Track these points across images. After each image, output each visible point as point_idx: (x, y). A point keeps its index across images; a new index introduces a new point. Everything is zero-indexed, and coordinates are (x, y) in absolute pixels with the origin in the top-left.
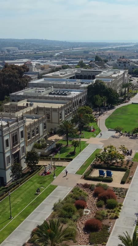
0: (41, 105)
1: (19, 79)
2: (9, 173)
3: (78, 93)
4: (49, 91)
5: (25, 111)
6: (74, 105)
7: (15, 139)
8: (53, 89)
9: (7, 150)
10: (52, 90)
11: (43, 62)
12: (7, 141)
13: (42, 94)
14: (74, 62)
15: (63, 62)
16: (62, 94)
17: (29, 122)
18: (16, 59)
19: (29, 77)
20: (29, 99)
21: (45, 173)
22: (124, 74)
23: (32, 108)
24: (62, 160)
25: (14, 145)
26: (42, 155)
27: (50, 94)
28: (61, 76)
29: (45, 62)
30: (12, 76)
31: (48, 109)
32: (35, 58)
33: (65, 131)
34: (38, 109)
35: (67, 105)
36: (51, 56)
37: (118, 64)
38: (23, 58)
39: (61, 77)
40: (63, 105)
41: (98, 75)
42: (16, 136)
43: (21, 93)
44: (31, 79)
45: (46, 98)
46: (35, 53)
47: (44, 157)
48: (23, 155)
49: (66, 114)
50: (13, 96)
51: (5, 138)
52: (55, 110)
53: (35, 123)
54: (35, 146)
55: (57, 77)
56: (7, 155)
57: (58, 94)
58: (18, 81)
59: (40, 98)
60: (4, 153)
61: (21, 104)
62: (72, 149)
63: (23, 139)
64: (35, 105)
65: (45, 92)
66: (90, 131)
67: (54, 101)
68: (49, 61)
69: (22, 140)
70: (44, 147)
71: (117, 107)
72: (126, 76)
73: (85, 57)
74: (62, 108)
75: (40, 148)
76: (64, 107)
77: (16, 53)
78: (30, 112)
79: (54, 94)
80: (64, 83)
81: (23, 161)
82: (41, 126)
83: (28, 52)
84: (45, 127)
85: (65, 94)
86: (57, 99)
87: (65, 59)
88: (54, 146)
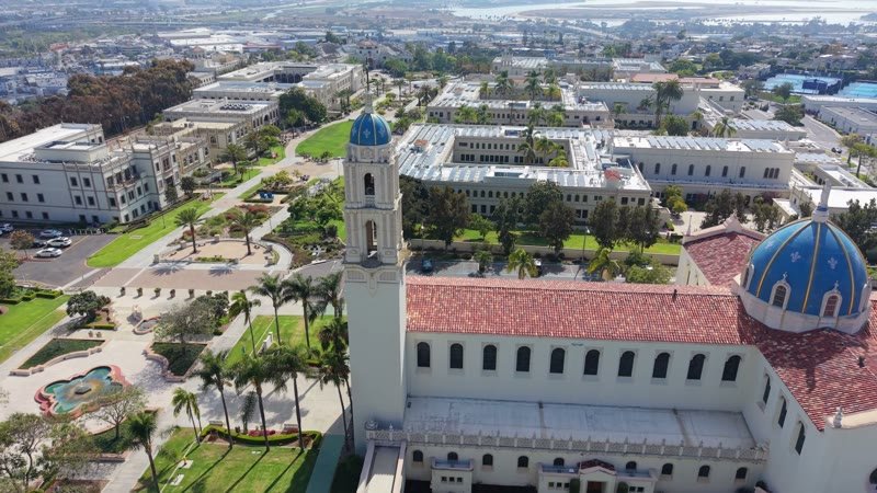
0: (204, 125)
1: (178, 85)
2: (162, 198)
3: (263, 106)
4: (222, 104)
5: (181, 133)
6: (255, 124)
7: (166, 163)
8: (227, 101)
9: (158, 174)
10: (225, 102)
11: (238, 35)
12: (157, 164)
13: (210, 109)
14: (304, 34)
15: (280, 34)
16: (238, 109)
17: (185, 146)
18: (181, 29)
19: (196, 79)
20: (190, 118)
21: (204, 199)
22: (352, 72)
23: (190, 130)
24: (225, 187)
25: (165, 169)
26: (202, 184)
27: (222, 108)
28: (249, 77)
29: (243, 35)
30: (165, 80)
31: (211, 130)
32: (222, 25)
33: (231, 156)
34: (200, 131)
35: (239, 125)
36: (257, 21)
37: (358, 51)
38: (196, 26)
39: (247, 80)
40: (232, 125)
41: (307, 76)
42: (167, 160)
43: (179, 108)
44: (198, 83)
45: (216, 115)
46: (223, 13)
47: (204, 185)
48: (177, 182)
49: (238, 136)
50: (168, 113)
51: (155, 162)
52: (221, 131)
53: (191, 148)
54: (194, 175)
55: (240, 78)
56: (159, 179)
57: (233, 109)
58: (176, 88)
59: (206, 115)
60: (155, 177)
61: (176, 124)
62: (239, 176)
63: (176, 164)
64: (197, 125)
65: (214, 106)
66: (271, 158)
67: (223, 119)
68: (251, 32)
69: (174, 165)
70: (205, 175)
71: (324, 126)
72: (356, 75)
73: (326, 23)
74: (230, 129)
75: (199, 176)
76: (235, 127)
77: (181, 13)
78: (188, 135)
79: (228, 108)
80: (250, 90)
81: (178, 188)
82: (201, 152)
83: (209, 11)
84: (207, 153)
85: (244, 109)
86: (230, 116)
87: (286, 28)
88: (219, 174)
